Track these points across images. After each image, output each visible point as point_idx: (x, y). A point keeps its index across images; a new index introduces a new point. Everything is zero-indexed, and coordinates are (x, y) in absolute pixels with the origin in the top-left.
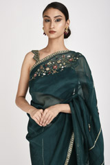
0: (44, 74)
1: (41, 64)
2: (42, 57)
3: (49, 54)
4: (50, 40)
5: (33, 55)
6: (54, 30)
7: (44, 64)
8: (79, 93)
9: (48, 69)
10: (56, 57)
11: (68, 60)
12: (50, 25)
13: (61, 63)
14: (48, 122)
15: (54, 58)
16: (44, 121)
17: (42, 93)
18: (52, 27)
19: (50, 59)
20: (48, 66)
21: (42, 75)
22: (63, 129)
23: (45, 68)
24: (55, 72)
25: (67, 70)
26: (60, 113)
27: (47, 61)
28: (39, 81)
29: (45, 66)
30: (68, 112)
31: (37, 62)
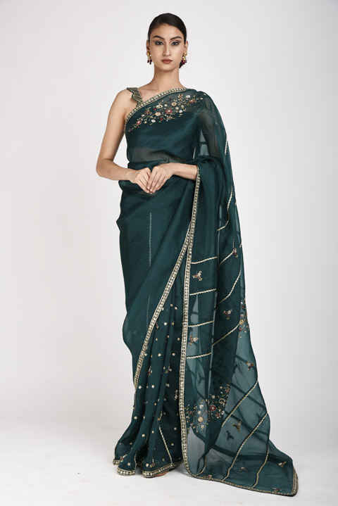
0: (153, 121)
1: (147, 107)
2: (147, 97)
3: (158, 93)
4: (158, 71)
5: (130, 95)
6: (170, 58)
7: (152, 107)
8: (202, 154)
9: (158, 114)
10: (169, 97)
11: (188, 102)
12: (165, 51)
13: (177, 106)
14: (158, 187)
15: (167, 99)
16: (154, 185)
17: (154, 150)
18: (168, 53)
19: (159, 100)
20: (158, 110)
21: (149, 122)
22: (180, 201)
23: (154, 112)
24: (169, 118)
25: (187, 115)
26: (174, 176)
27: (156, 103)
28: (146, 130)
29: (153, 110)
30: (192, 177)
31: (138, 104)
